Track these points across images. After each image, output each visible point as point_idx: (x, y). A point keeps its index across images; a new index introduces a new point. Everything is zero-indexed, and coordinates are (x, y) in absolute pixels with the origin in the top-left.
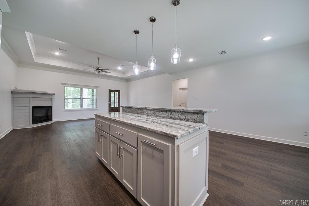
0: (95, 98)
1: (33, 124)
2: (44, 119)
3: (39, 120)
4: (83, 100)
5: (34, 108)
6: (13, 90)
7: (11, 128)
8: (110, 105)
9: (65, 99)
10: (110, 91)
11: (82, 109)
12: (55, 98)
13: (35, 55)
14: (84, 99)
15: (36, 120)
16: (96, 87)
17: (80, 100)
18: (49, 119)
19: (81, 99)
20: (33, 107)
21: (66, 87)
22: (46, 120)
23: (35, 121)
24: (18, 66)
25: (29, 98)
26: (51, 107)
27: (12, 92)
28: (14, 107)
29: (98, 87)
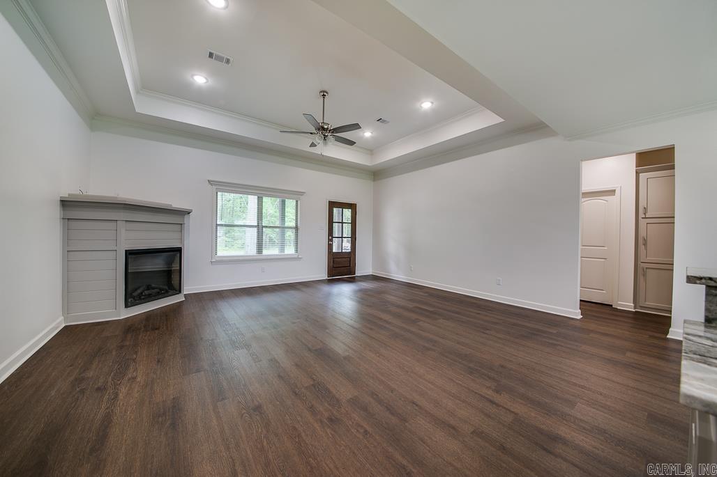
0: (293, 224)
1: (127, 306)
2: (161, 290)
3: (147, 292)
4: (264, 229)
5: (130, 254)
6: (69, 195)
7: (58, 321)
8: (330, 246)
9: (216, 228)
10: (333, 205)
11: (259, 257)
12: (191, 222)
13: (137, 92)
14: (266, 227)
15: (135, 294)
16: (297, 195)
17: (256, 229)
18: (174, 289)
19: (260, 228)
20: (126, 251)
21: (219, 193)
22: (167, 292)
23: (132, 298)
24: (93, 128)
25: (114, 224)
26: (179, 250)
27: (65, 204)
28: (69, 252)
29: (302, 193)
